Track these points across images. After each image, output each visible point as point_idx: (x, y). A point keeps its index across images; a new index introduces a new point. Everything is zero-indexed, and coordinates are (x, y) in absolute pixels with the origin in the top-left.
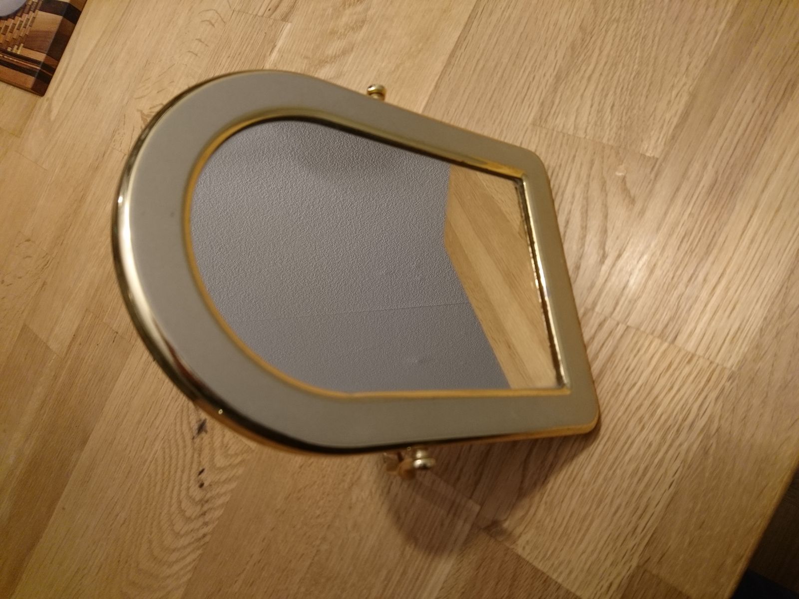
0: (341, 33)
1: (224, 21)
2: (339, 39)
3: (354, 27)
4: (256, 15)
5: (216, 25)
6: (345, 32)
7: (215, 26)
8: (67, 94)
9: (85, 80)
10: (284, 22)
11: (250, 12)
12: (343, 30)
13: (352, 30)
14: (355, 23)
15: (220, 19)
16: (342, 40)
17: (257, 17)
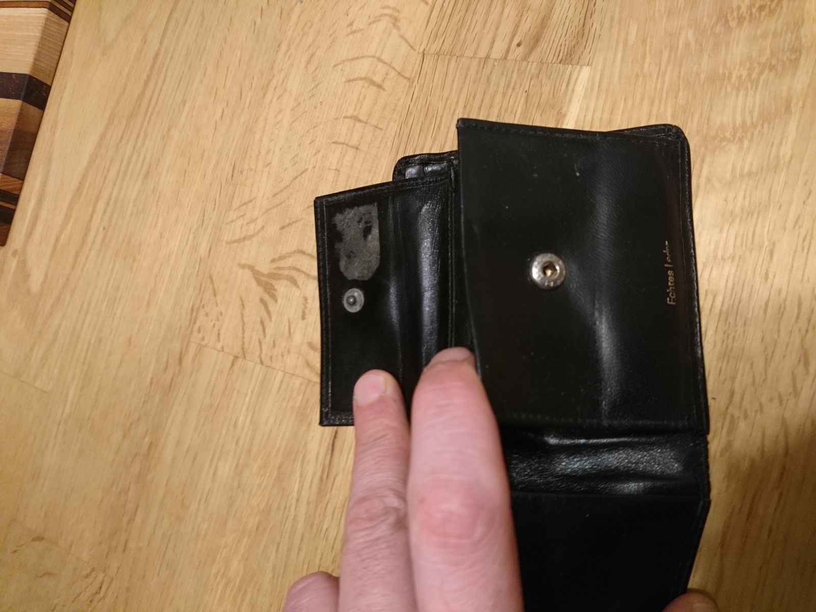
0: (740, 77)
1: (406, 78)
2: (738, 90)
3: (774, 62)
4: (487, 57)
5: (387, 85)
6: (750, 75)
7: (385, 86)
8: (57, 240)
9: (93, 212)
10: (570, 66)
11: (469, 53)
12: (745, 73)
13: (771, 70)
14: (772, 54)
15: (393, 74)
16: (751, 92)
17: (491, 63)
